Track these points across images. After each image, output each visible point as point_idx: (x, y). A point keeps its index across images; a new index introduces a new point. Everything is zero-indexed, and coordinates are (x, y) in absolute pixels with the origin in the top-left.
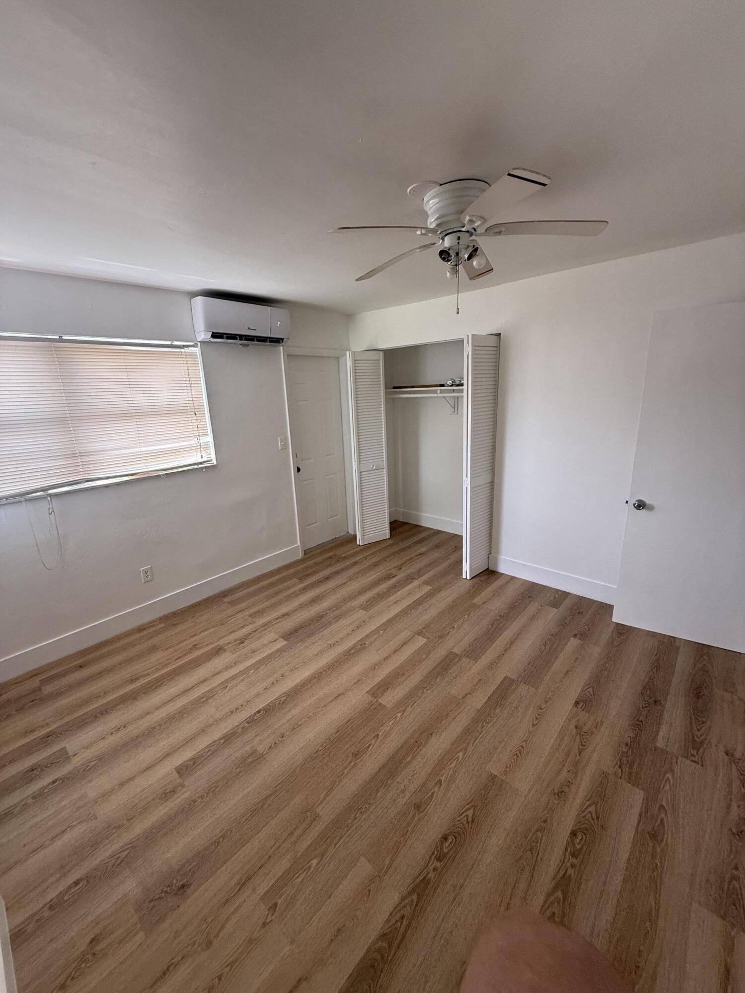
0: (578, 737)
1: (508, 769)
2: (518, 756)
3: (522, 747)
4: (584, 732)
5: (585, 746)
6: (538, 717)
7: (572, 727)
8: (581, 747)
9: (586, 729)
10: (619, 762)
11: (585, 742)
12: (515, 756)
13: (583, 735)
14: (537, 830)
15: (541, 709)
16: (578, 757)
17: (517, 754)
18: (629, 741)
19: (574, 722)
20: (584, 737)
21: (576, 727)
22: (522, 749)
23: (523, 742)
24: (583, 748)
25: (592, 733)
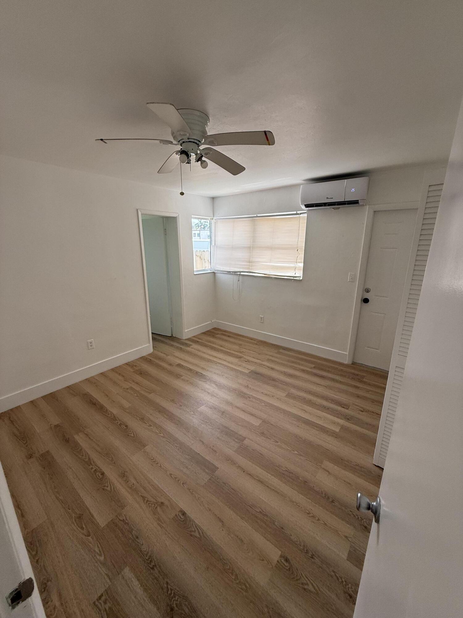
0: (155, 501)
1: (146, 453)
2: (152, 460)
3: (157, 463)
4: (156, 507)
5: (147, 502)
6: (177, 479)
7: (163, 500)
8: (146, 499)
9: (159, 509)
10: (127, 522)
11: (149, 504)
12: (152, 458)
13: (155, 505)
14: (112, 458)
15: (183, 484)
16: (140, 494)
17: (154, 459)
18: (139, 541)
19: (166, 503)
20: (153, 505)
21: (162, 503)
22: (156, 463)
23: (160, 465)
24: (145, 500)
25: (154, 514)
